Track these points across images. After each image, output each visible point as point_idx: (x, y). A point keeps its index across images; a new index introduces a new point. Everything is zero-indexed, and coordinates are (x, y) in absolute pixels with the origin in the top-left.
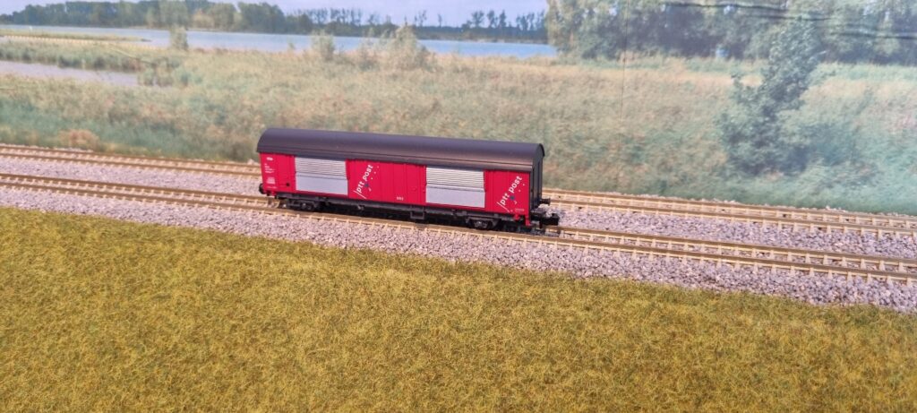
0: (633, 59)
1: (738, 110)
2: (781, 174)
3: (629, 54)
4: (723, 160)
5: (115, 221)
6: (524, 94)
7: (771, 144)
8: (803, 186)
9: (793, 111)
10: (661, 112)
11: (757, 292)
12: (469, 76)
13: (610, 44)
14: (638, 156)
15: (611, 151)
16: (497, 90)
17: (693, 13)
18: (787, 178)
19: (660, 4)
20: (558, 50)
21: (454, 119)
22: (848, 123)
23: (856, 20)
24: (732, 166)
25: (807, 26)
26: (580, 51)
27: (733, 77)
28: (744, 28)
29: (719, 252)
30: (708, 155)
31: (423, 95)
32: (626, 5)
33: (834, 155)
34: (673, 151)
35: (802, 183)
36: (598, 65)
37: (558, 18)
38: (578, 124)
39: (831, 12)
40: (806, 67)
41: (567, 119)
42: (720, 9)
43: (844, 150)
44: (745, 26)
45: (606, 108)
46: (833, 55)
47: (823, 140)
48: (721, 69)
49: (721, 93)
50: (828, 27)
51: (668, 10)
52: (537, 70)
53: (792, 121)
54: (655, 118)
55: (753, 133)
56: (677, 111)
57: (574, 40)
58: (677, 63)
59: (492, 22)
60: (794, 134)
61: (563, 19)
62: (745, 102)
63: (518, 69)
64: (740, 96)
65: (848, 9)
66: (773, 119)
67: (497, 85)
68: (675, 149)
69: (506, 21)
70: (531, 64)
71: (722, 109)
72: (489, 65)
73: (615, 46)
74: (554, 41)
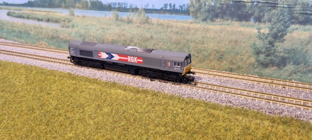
0: (220, 21)
1: (259, 42)
2: (276, 68)
3: (219, 20)
4: (253, 61)
5: (42, 69)
6: (182, 34)
7: (272, 56)
8: (285, 72)
9: (281, 43)
10: (230, 42)
11: (248, 108)
12: (163, 27)
13: (212, 16)
14: (222, 58)
15: (212, 56)
16: (172, 32)
17: (242, 5)
18: (278, 69)
19: (230, 1)
20: (193, 18)
21: (158, 42)
22: (303, 49)
23: (306, 8)
24: (257, 64)
25: (287, 10)
26: (201, 18)
27: (258, 29)
28: (262, 11)
29: (239, 93)
30: (248, 59)
31: (148, 33)
32: (218, 2)
33: (297, 61)
34: (235, 57)
35: (284, 72)
36: (207, 24)
37: (193, 6)
38: (201, 45)
39: (296, 5)
40: (286, 26)
41: (196, 43)
42: (253, 3)
43: (301, 59)
44: (262, 10)
45: (210, 40)
46: (297, 21)
47: (293, 55)
48: (253, 26)
49: (253, 35)
50: (295, 11)
51: (233, 3)
52: (186, 25)
53: (280, 47)
54: (228, 44)
55: (265, 51)
56: (236, 42)
57: (199, 14)
58: (236, 24)
59: (171, 7)
60: (281, 52)
61: (195, 6)
62: (262, 39)
63: (179, 24)
64: (260, 37)
65: (303, 3)
66: (273, 46)
67: (172, 30)
68: (236, 56)
69: (175, 7)
70: (184, 23)
71: (253, 42)
72: (170, 23)
73: (214, 17)
74: (192, 15)
